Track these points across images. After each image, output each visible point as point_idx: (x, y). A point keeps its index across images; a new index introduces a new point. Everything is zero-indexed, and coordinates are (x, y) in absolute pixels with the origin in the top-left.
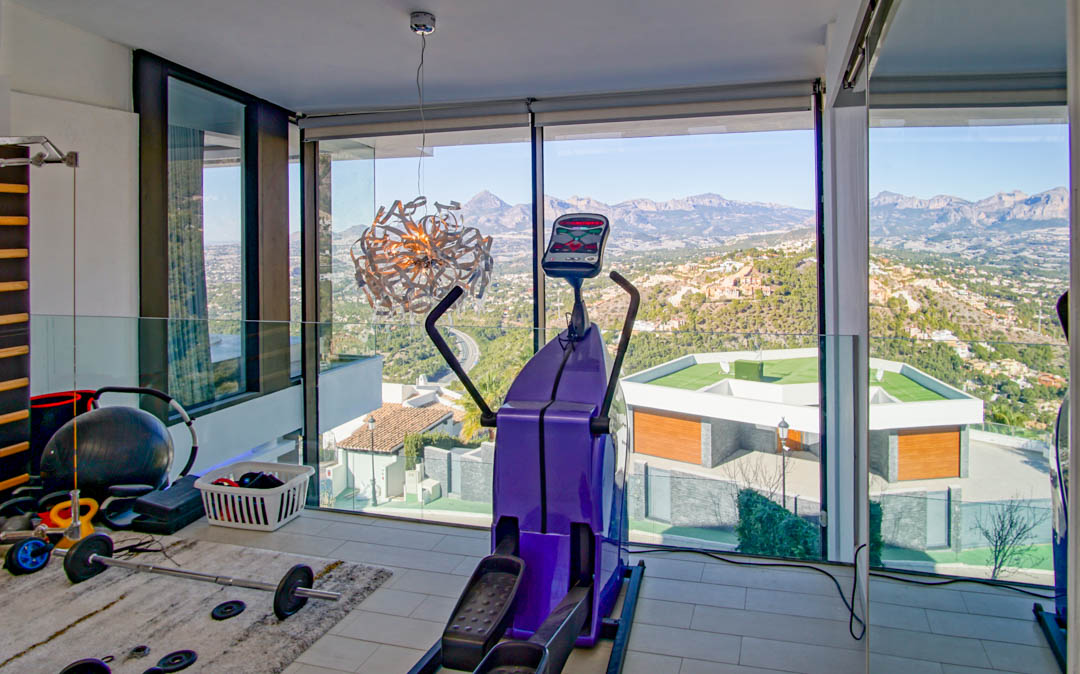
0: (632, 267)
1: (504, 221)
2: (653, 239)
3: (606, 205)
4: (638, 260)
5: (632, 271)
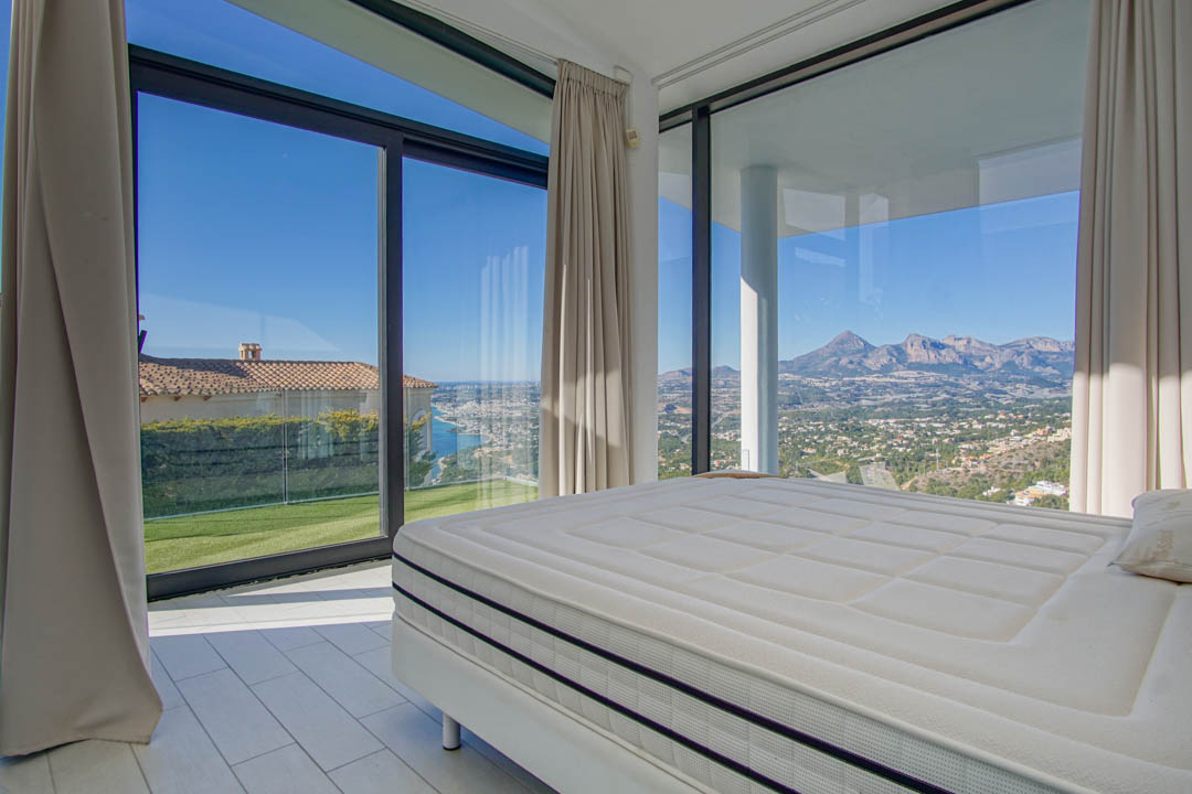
0: (1026, 417)
1: (869, 363)
2: (1054, 385)
3: (991, 345)
4: (1033, 409)
5: (1027, 422)
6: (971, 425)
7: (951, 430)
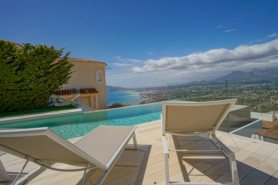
6: (274, 92)
7: (268, 93)
